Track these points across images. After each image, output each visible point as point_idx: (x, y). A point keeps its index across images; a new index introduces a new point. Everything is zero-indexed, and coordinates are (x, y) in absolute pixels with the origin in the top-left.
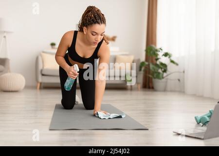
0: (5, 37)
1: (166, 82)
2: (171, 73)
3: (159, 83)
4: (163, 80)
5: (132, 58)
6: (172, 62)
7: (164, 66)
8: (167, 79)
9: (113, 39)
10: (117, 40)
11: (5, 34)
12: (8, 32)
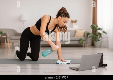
0: (23, 23)
1: (101, 43)
2: (103, 38)
3: (97, 43)
4: (99, 42)
5: (84, 31)
6: (104, 32)
7: (100, 34)
8: (101, 41)
9: (75, 22)
10: (77, 22)
11: (24, 22)
12: (25, 21)
